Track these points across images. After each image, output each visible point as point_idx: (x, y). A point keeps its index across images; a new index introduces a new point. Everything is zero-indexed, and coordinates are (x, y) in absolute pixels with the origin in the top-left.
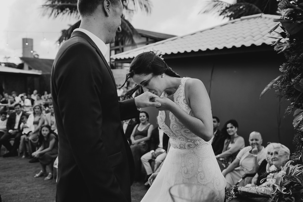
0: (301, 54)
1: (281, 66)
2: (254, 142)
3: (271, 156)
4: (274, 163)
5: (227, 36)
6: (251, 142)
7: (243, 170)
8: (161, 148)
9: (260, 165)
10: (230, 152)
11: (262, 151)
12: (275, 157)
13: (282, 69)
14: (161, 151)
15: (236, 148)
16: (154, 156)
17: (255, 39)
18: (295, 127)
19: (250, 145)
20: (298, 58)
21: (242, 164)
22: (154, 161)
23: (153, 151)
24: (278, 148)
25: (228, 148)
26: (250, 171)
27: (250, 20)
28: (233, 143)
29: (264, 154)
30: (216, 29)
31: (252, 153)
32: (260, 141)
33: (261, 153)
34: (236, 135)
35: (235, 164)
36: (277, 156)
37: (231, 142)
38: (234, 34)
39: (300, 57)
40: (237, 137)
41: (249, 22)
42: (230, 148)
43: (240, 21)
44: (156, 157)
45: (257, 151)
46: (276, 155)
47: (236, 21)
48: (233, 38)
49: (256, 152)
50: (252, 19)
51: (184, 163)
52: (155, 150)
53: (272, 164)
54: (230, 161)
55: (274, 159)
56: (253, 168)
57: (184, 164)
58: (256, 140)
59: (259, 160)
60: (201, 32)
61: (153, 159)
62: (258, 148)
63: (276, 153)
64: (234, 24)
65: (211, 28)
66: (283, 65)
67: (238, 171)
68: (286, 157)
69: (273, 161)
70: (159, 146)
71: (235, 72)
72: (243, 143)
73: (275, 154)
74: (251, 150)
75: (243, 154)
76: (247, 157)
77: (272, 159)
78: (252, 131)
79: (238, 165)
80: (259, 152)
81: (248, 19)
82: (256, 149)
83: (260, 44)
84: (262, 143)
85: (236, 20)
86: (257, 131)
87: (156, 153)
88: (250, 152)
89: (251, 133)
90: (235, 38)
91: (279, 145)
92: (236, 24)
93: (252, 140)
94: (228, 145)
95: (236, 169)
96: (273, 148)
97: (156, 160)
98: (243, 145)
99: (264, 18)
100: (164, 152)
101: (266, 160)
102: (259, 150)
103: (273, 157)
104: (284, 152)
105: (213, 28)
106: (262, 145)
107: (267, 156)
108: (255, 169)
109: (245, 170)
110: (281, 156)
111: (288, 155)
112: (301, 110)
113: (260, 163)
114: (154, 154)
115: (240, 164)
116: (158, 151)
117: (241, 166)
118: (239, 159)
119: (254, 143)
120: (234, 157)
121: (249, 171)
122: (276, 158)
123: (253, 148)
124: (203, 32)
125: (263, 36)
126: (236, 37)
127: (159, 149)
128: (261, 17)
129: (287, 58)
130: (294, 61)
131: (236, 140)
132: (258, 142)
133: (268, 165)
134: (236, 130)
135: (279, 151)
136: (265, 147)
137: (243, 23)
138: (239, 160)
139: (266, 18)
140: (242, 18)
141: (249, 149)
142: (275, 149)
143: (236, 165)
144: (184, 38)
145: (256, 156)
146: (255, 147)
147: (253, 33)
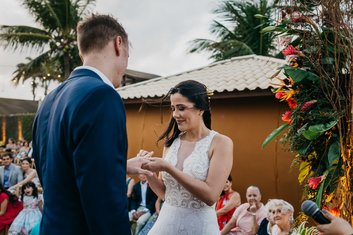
0: (306, 103)
1: (283, 115)
2: (252, 197)
3: (274, 215)
4: (277, 222)
5: (218, 78)
6: (248, 198)
7: (240, 231)
8: (144, 206)
9: (259, 225)
10: (225, 210)
11: (261, 209)
12: (277, 216)
13: (285, 118)
14: (144, 211)
15: (231, 205)
16: (136, 217)
17: (248, 82)
18: (301, 183)
19: (247, 202)
20: (303, 107)
21: (240, 225)
22: (136, 223)
23: (134, 211)
24: (281, 205)
25: (222, 206)
26: (249, 232)
27: (241, 61)
28: (228, 200)
29: (264, 211)
30: (205, 70)
31: (250, 211)
32: (259, 197)
33: (260, 210)
34: (231, 190)
35: (231, 224)
36: (279, 215)
37: (225, 199)
38: (224, 77)
39: (305, 106)
40: (232, 192)
41: (241, 63)
42: (224, 205)
43: (231, 62)
44: (137, 218)
45: (256, 209)
46: (279, 213)
47: (225, 62)
48: (224, 80)
49: (254, 210)
50: (244, 61)
51: (183, 225)
52: (136, 210)
53: (275, 224)
54: (225, 221)
55: (277, 218)
56: (252, 229)
57: (184, 227)
58: (255, 196)
59: (258, 219)
60: (188, 72)
61: (135, 221)
62: (256, 205)
63: (279, 211)
64: (224, 65)
65: (199, 69)
66: (286, 113)
67: (235, 233)
68: (290, 216)
69: (276, 221)
70: (141, 204)
71: (223, 117)
72: (239, 200)
73: (277, 212)
74: (248, 207)
75: (240, 213)
76: (244, 216)
77: (275, 218)
78: (250, 186)
79: (234, 225)
80: (258, 210)
81: (239, 60)
82: (254, 206)
83: (254, 88)
84: (260, 199)
85: (226, 60)
86: (255, 185)
87: (137, 213)
88: (248, 210)
89: (248, 187)
90: (226, 81)
91: (281, 201)
92: (226, 65)
93: (250, 196)
94: (222, 203)
95: (232, 230)
96: (274, 204)
97: (138, 221)
98: (239, 202)
99: (256, 60)
100: (148, 211)
101: (267, 219)
102: (258, 208)
103: (275, 215)
104: (287, 210)
105: (201, 68)
106: (261, 201)
107: (268, 215)
108: (254, 230)
109: (242, 231)
110: (284, 215)
111: (291, 213)
112: (306, 163)
113: (259, 222)
114: (135, 214)
115: (237, 224)
116: (140, 210)
117: (238, 226)
118: (236, 218)
119: (252, 200)
120: (229, 216)
121: (247, 232)
122: (279, 216)
123: (251, 205)
124: (190, 73)
125: (257, 79)
126: (227, 79)
127: (141, 207)
128: (253, 58)
129: (291, 106)
130: (298, 111)
131: (231, 197)
132: (256, 198)
133: (269, 224)
134: (231, 185)
135: (282, 208)
136: (265, 205)
137: (233, 64)
138: (236, 220)
139: (258, 59)
140: (233, 58)
141: (246, 206)
142: (278, 206)
143: (233, 226)
144: (169, 78)
145: (254, 214)
146: (253, 204)
147: (245, 76)
